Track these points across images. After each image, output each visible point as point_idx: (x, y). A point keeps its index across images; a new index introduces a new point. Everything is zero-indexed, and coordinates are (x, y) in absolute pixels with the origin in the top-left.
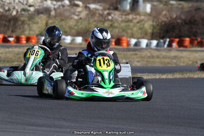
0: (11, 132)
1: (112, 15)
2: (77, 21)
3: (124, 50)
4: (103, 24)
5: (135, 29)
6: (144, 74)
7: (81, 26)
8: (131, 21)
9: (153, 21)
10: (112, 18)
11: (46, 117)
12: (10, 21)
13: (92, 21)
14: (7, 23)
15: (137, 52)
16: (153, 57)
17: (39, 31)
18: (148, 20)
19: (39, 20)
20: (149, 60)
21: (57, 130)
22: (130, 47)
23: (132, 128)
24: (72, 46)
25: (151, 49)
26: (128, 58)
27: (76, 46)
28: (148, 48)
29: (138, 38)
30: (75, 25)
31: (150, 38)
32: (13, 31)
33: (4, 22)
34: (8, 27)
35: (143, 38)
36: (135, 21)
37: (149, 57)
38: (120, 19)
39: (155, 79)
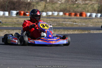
0: (28, 60)
1: (78, 1)
2: (60, 4)
3: (84, 19)
4: (73, 6)
5: (89, 8)
6: (94, 31)
7: (62, 7)
8: (87, 4)
9: (98, 4)
10: (78, 2)
11: (46, 53)
12: (27, 4)
13: (67, 4)
14: (25, 6)
15: (90, 20)
16: (99, 22)
17: (42, 10)
18: (96, 3)
19: (41, 4)
20: (97, 23)
21: (51, 59)
22: (87, 17)
23: (88, 58)
24: (58, 17)
25: (98, 18)
26: (86, 23)
27: (60, 17)
28: (96, 17)
29: (91, 13)
30: (59, 7)
31: (97, 13)
32: (28, 10)
33: (24, 5)
34: (26, 8)
35: (93, 12)
36: (89, 4)
37: (97, 22)
38: (82, 3)
39: (100, 33)
